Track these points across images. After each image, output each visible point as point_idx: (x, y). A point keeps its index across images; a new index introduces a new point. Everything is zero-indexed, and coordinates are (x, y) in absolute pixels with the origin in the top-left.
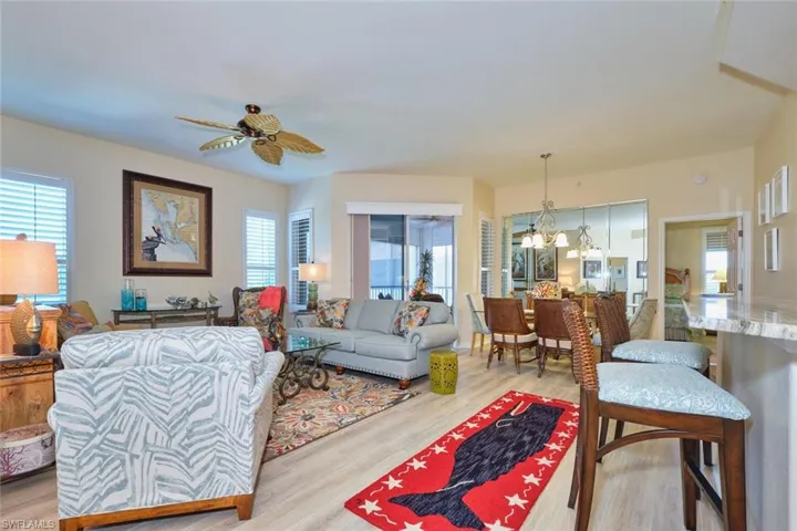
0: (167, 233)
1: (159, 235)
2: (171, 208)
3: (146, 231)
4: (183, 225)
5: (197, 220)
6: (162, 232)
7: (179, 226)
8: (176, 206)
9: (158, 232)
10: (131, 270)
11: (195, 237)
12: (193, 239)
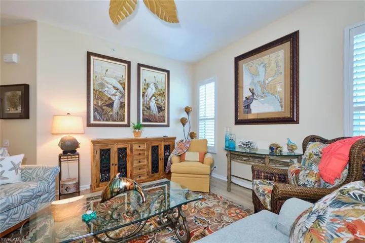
0: (258, 91)
1: (253, 94)
2: (261, 69)
3: (246, 93)
4: (270, 79)
5: (282, 70)
6: (255, 91)
7: (267, 82)
8: (264, 66)
9: (252, 91)
10: (238, 122)
11: (281, 87)
12: (279, 89)
